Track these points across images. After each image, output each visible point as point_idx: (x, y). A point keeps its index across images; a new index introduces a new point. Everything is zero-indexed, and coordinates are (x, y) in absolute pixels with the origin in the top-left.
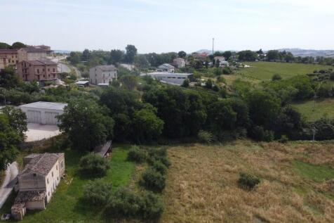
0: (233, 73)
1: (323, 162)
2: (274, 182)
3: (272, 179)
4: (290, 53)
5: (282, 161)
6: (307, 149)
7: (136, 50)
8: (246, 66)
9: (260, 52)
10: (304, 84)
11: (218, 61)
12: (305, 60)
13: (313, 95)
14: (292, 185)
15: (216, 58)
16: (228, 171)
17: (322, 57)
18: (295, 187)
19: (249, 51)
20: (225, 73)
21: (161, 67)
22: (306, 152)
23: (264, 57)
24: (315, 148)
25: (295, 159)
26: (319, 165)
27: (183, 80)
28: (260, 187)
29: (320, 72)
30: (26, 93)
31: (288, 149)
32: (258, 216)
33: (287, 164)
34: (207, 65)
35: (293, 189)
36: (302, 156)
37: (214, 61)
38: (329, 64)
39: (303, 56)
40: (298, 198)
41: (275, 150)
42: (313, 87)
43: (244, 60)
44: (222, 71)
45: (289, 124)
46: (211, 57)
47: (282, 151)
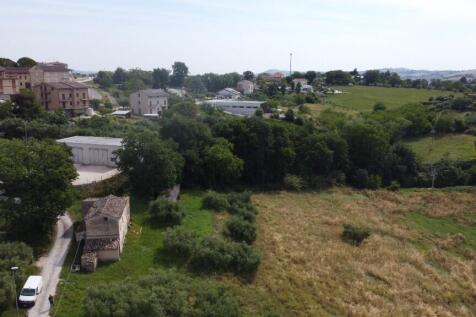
0: (320, 102)
1: (446, 213)
2: (386, 237)
3: (383, 234)
4: (395, 74)
5: (394, 212)
6: (424, 198)
7: (186, 69)
8: (337, 92)
9: (355, 73)
10: (418, 115)
11: (299, 85)
12: (416, 84)
13: (430, 130)
14: (409, 240)
15: (296, 81)
16: (327, 223)
17: (438, 80)
18: (413, 243)
19: (340, 71)
20: (309, 101)
21: (222, 92)
22: (423, 202)
23: (360, 79)
24: (435, 197)
25: (411, 211)
26: (440, 218)
27: (255, 110)
28: (369, 242)
29: (438, 99)
30: (55, 125)
31: (400, 198)
32: (370, 274)
33: (401, 216)
34: (283, 90)
35: (411, 245)
36: (419, 207)
37: (293, 85)
38: (448, 90)
39: (413, 79)
40: (417, 255)
41: (384, 199)
42: (430, 119)
43: (333, 84)
44: (304, 98)
45: (400, 167)
46: (289, 80)
47: (392, 201)
